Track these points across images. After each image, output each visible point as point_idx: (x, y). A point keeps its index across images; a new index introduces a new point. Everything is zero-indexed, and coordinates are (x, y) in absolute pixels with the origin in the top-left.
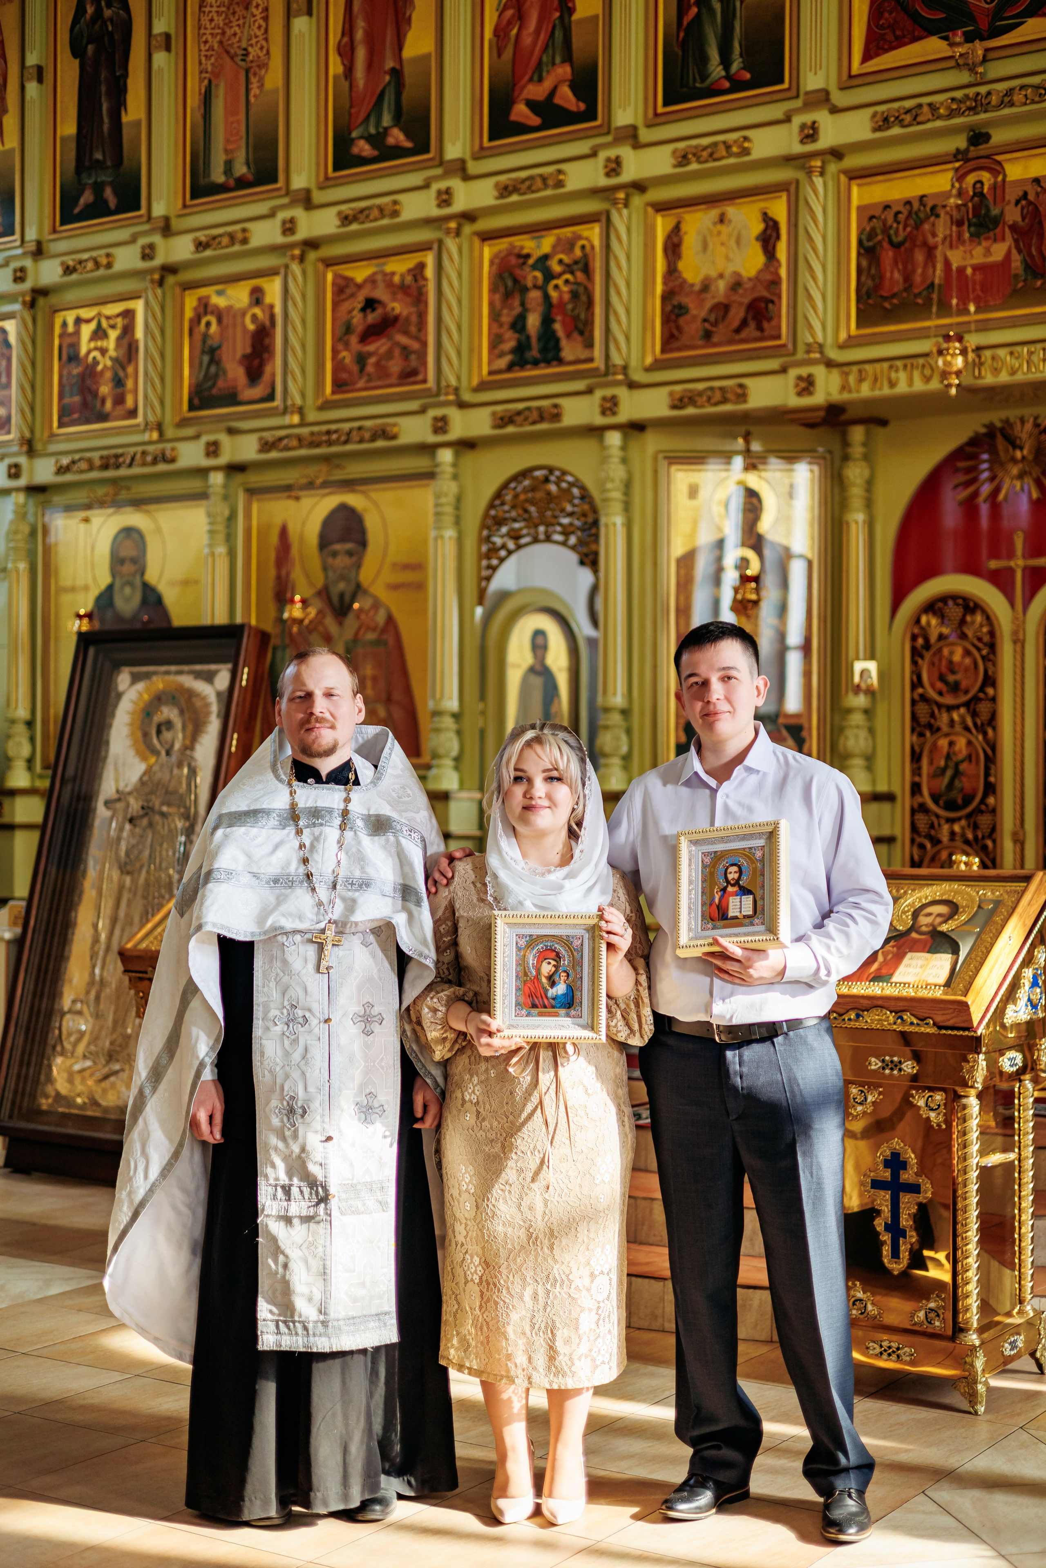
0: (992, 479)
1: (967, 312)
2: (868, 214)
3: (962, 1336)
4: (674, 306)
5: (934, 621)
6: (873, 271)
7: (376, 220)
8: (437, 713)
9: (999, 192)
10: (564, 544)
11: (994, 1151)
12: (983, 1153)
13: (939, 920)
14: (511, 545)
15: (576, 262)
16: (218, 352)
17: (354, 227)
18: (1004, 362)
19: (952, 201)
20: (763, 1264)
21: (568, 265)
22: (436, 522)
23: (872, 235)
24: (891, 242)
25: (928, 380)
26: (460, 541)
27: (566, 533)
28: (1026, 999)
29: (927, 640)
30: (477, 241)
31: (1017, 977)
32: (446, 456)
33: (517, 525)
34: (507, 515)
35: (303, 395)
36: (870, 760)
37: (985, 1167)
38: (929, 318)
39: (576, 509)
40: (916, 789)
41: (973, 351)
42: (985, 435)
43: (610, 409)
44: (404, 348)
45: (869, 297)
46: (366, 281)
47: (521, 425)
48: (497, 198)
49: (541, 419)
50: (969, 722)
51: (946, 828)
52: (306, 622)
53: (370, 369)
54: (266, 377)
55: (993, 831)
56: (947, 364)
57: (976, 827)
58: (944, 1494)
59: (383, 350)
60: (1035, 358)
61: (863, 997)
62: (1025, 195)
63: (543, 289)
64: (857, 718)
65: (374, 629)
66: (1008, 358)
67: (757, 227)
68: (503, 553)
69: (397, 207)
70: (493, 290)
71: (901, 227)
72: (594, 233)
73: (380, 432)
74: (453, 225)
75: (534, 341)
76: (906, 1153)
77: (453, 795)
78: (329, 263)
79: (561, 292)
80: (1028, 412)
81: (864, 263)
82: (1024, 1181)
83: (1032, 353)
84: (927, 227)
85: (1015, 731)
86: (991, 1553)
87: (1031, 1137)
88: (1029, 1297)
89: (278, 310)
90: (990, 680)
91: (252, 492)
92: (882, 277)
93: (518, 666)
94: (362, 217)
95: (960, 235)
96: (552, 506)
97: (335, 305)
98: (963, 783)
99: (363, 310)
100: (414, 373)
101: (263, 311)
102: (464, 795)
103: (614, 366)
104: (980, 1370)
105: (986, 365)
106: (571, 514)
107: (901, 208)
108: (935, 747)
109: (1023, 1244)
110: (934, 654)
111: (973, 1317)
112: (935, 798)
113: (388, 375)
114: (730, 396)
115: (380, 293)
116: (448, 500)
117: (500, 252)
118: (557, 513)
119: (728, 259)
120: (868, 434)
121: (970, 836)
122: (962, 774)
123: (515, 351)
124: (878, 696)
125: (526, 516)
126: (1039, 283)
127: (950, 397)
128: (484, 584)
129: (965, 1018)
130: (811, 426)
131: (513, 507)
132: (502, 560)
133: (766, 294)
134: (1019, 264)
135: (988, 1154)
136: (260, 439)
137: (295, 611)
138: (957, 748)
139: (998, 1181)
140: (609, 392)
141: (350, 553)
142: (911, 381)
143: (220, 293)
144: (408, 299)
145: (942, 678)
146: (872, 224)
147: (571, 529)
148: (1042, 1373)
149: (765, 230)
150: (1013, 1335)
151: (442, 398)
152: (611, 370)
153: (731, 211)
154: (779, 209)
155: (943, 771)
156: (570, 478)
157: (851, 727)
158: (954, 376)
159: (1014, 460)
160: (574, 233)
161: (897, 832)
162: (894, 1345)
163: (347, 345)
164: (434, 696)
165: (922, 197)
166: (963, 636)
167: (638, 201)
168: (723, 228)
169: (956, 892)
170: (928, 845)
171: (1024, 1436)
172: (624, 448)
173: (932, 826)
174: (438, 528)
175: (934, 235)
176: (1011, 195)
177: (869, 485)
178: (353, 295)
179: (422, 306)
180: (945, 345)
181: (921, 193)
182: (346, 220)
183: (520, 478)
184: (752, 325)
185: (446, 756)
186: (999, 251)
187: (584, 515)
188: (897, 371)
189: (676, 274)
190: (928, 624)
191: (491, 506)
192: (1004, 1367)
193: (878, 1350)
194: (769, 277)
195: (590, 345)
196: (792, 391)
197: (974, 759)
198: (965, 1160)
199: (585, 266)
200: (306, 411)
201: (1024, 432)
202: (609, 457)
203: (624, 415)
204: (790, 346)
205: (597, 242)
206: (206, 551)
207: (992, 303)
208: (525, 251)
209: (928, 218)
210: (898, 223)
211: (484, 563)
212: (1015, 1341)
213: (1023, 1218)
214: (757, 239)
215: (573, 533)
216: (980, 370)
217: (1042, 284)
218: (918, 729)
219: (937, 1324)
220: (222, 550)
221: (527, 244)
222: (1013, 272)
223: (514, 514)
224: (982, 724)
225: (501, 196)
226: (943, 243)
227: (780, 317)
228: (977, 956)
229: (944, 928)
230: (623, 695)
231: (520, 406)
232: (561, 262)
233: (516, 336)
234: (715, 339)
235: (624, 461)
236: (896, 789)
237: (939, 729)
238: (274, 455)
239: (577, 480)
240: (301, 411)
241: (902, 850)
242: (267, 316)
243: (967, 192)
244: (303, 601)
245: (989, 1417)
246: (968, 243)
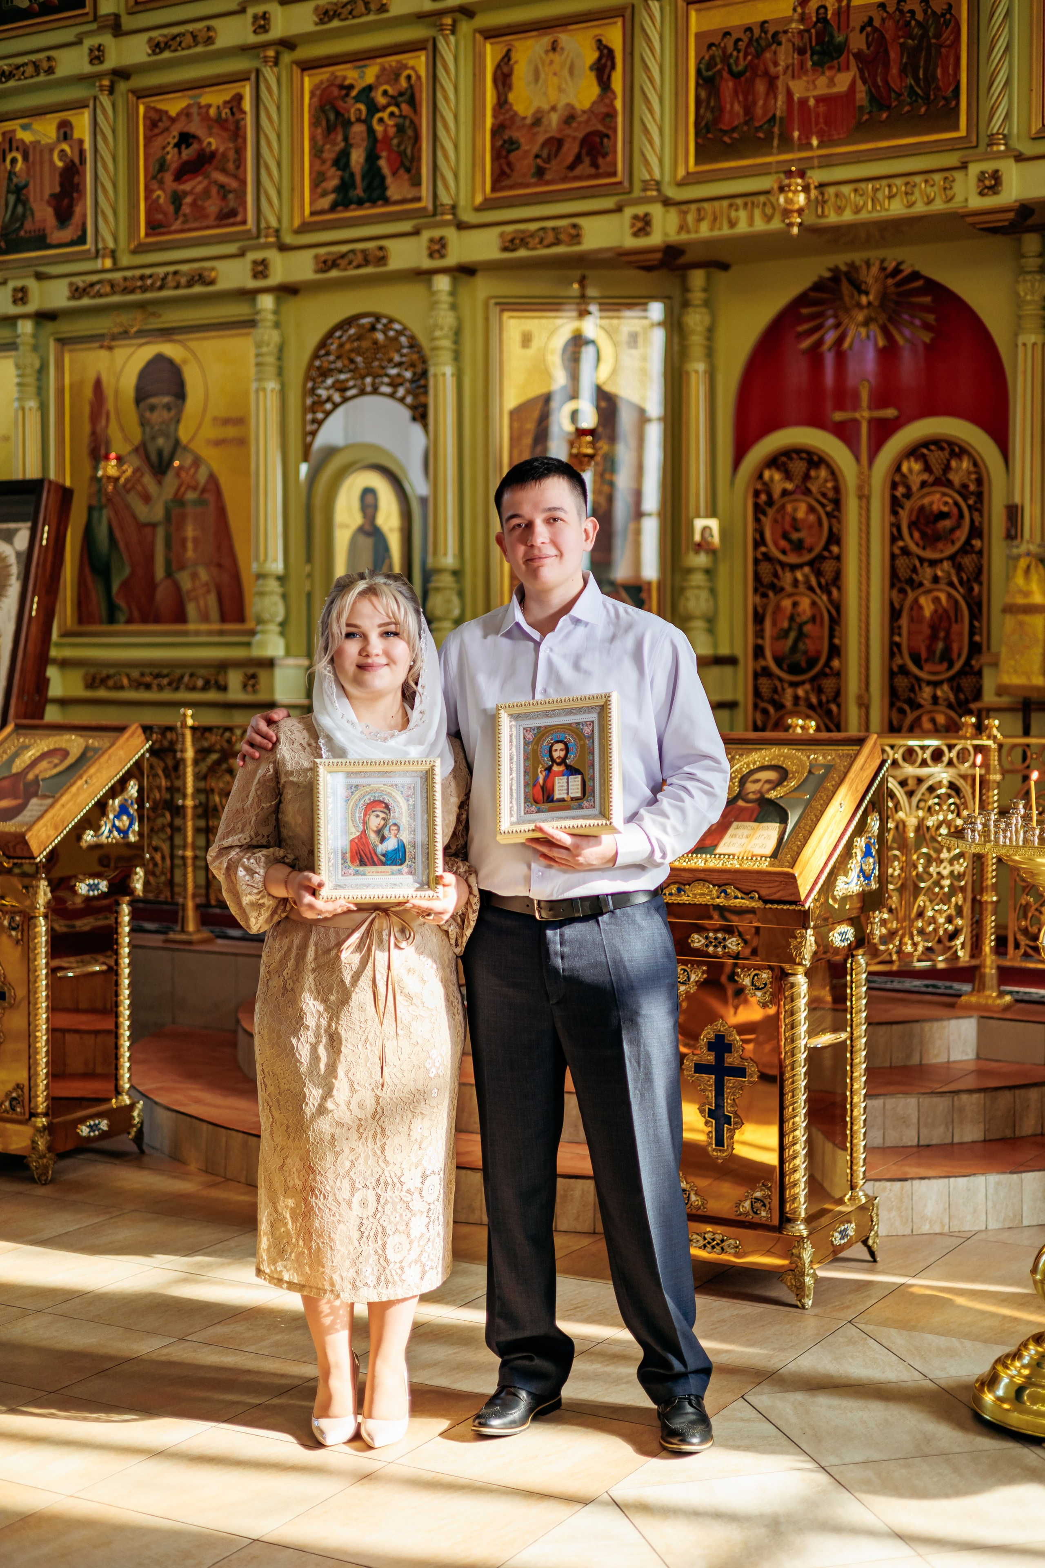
0: (837, 326)
1: (809, 146)
2: (708, 42)
3: (789, 1226)
4: (505, 142)
5: (777, 476)
6: (712, 104)
7: (189, 47)
8: (260, 576)
9: (843, 18)
10: (392, 396)
11: (824, 1031)
12: (811, 1033)
13: (767, 786)
14: (337, 398)
15: (401, 94)
16: (24, 191)
17: (167, 55)
18: (847, 199)
19: (794, 25)
20: (585, 1151)
21: (392, 97)
22: (258, 372)
23: (711, 64)
24: (731, 72)
25: (769, 219)
26: (283, 393)
27: (394, 385)
28: (858, 869)
29: (770, 496)
30: (296, 71)
31: (850, 846)
32: (267, 302)
33: (343, 377)
34: (333, 366)
35: (115, 239)
36: (711, 622)
37: (815, 1048)
38: (770, 154)
39: (404, 359)
40: (759, 652)
41: (816, 187)
42: (829, 279)
43: (438, 251)
44: (222, 187)
45: (708, 132)
46: (179, 114)
47: (345, 269)
48: (317, 24)
49: (366, 262)
50: (813, 582)
51: (789, 692)
52: (122, 480)
53: (186, 209)
54: (76, 218)
55: (837, 695)
56: (789, 201)
57: (820, 691)
58: (764, 1398)
59: (199, 189)
60: (880, 195)
61: (684, 870)
62: (871, 20)
63: (367, 122)
64: (698, 579)
65: (194, 488)
66: (852, 195)
67: (591, 56)
68: (328, 406)
69: (211, 34)
70: (314, 124)
71: (741, 55)
72: (419, 62)
73: (197, 278)
74: (271, 53)
75: (358, 179)
76: (731, 1035)
77: (277, 662)
78: (140, 94)
79: (386, 126)
80: (874, 255)
81: (703, 94)
82: (856, 1061)
83: (877, 190)
84: (768, 55)
85: (860, 590)
86: (811, 1465)
87: (864, 1014)
88: (861, 1182)
89: (87, 145)
90: (835, 538)
91: (63, 342)
92: (721, 110)
93: (347, 526)
94: (174, 44)
95: (802, 64)
96: (379, 356)
97: (148, 140)
98: (809, 645)
99: (178, 145)
100: (233, 213)
101: (71, 147)
102: (291, 661)
103: (442, 205)
104: (807, 1261)
105: (830, 203)
106: (399, 365)
107: (741, 35)
108: (778, 608)
109: (855, 1128)
110: (778, 511)
111: (801, 1207)
112: (778, 661)
113: (206, 217)
114: (562, 237)
115: (195, 127)
116: (270, 349)
117: (322, 82)
118: (385, 363)
119: (561, 90)
120: (708, 278)
121: (814, 700)
122: (806, 636)
123: (337, 190)
124: (720, 555)
125: (352, 366)
126: (885, 115)
127: (792, 236)
128: (309, 439)
129: (791, 891)
130: (648, 269)
131: (339, 357)
132: (328, 414)
133: (600, 128)
134: (863, 95)
135: (818, 1034)
136: (71, 284)
137: (111, 468)
138: (800, 609)
139: (828, 1062)
140: (437, 233)
141: (168, 407)
142: (751, 221)
143: (25, 127)
144: (225, 134)
145: (785, 536)
146: (711, 52)
147: (399, 380)
148: (875, 1261)
149: (599, 59)
150: (843, 1223)
151: (262, 240)
152: (439, 209)
153: (564, 38)
154: (614, 37)
155: (785, 633)
156: (397, 326)
157: (692, 587)
158: (795, 215)
159: (859, 306)
160: (398, 62)
161: (740, 697)
162: (718, 1237)
163: (161, 182)
164: (257, 558)
165: (764, 23)
166: (808, 492)
167: (465, 27)
168: (556, 57)
169: (786, 757)
170: (772, 710)
171: (852, 1331)
172: (453, 293)
173: (775, 690)
174: (259, 380)
175: (776, 64)
176: (857, 21)
177: (710, 332)
178: (167, 129)
179: (240, 140)
180: (787, 182)
181: (761, 19)
182: (157, 47)
183: (346, 327)
184: (587, 161)
185: (271, 621)
186: (843, 81)
187: (413, 365)
188: (737, 210)
189: (508, 107)
190: (772, 479)
191: (316, 356)
192: (835, 1256)
193: (702, 1243)
194: (604, 110)
195: (416, 183)
196: (628, 231)
197: (818, 619)
198: (793, 1041)
199: (410, 97)
200: (119, 254)
201: (871, 277)
202: (437, 302)
203: (454, 257)
204: (626, 184)
205: (423, 73)
206: (16, 404)
207: (836, 137)
208: (347, 82)
209: (769, 46)
210: (739, 51)
211: (309, 417)
212: (846, 1230)
213: (856, 1100)
214: (591, 68)
215: (401, 384)
216: (823, 208)
217: (888, 117)
218: (761, 590)
219: (763, 1214)
220: (32, 404)
221: (349, 74)
222: (858, 104)
223: (339, 364)
224: (827, 584)
225: (322, 22)
226: (785, 73)
227: (615, 152)
228: (806, 824)
229: (772, 795)
230: (454, 555)
231: (344, 248)
232: (385, 93)
233: (339, 173)
234: (548, 177)
235: (454, 307)
236: (739, 652)
237: (782, 589)
238: (85, 301)
239: (405, 329)
240: (113, 254)
241: (745, 714)
242: (77, 153)
243: (811, 18)
244: (119, 458)
245: (816, 1311)
246: (810, 74)
